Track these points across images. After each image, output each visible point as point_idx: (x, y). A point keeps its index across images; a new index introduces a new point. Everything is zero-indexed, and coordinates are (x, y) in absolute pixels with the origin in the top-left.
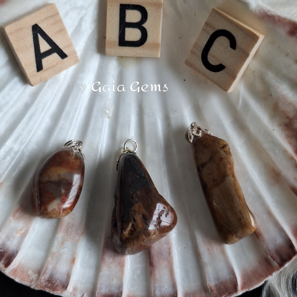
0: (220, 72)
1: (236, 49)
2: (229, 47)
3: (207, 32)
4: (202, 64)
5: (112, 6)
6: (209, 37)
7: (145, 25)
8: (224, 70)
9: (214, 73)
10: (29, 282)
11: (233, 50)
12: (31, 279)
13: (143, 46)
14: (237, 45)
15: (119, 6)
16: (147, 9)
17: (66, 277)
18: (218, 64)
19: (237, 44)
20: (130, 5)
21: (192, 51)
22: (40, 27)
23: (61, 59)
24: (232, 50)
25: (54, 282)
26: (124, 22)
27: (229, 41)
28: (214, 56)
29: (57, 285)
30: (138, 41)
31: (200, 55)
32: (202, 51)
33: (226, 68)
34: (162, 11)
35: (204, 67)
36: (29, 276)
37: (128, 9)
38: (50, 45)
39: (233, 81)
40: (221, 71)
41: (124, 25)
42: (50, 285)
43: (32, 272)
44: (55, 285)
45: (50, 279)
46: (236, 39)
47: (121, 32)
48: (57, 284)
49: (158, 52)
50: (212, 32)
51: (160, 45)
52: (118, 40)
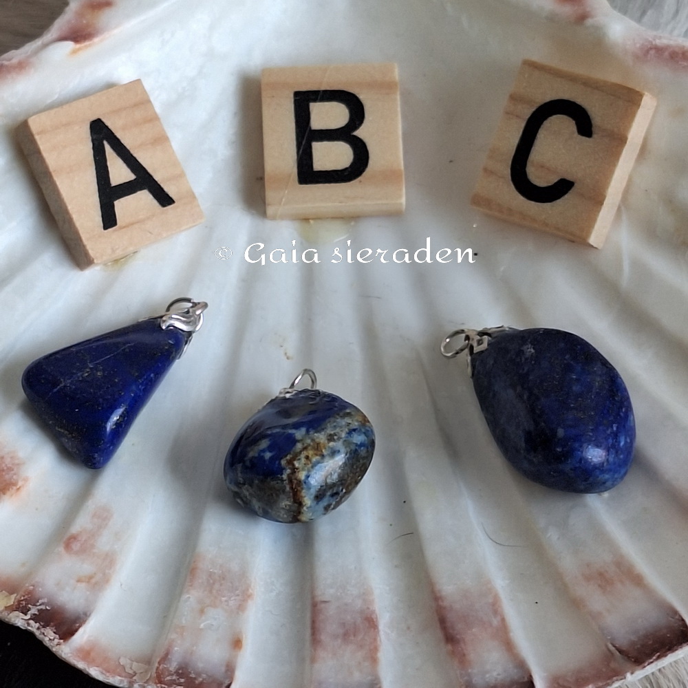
0: (562, 198)
1: (594, 136)
2: (576, 133)
3: (517, 116)
4: (517, 193)
5: (273, 97)
6: (523, 125)
7: (360, 133)
8: (570, 191)
9: (549, 204)
10: (125, 677)
11: (587, 138)
12: (131, 672)
13: (359, 178)
14: (594, 126)
15: (292, 95)
16: (361, 97)
17: (223, 669)
18: (556, 181)
19: (593, 122)
20: (318, 92)
21: (485, 170)
22: (107, 127)
23: (160, 207)
24: (584, 138)
25: (193, 676)
26: (308, 129)
27: (574, 122)
28: (542, 167)
29: (202, 681)
30: (346, 169)
31: (508, 172)
32: (510, 163)
33: (576, 185)
34: (398, 97)
35: (521, 198)
36: (124, 667)
37: (315, 100)
38: (133, 171)
39: (599, 212)
40: (566, 196)
41: (306, 136)
42: (182, 680)
43: (129, 661)
44: (197, 682)
45: (180, 671)
46: (589, 113)
47: (301, 152)
48: (201, 679)
49: (401, 190)
50: (528, 112)
51: (403, 173)
52: (295, 170)
